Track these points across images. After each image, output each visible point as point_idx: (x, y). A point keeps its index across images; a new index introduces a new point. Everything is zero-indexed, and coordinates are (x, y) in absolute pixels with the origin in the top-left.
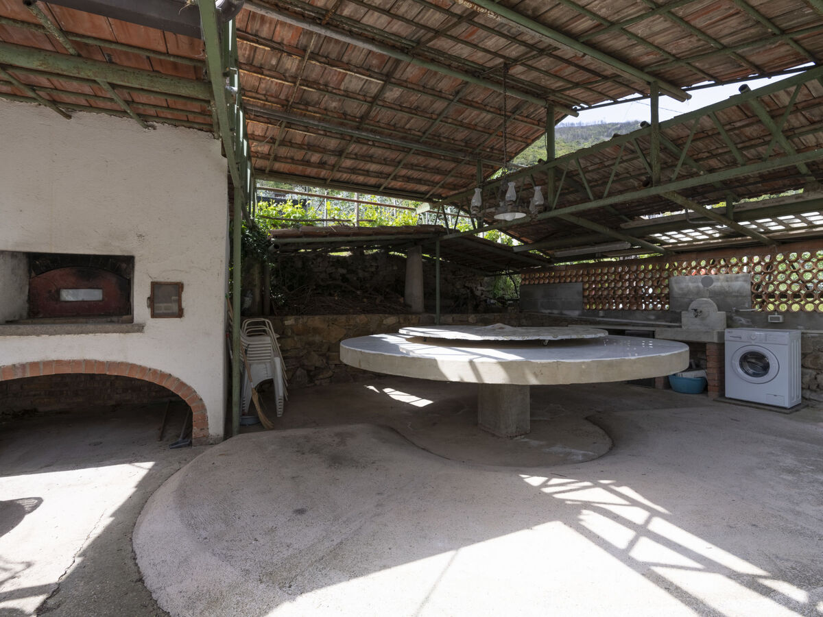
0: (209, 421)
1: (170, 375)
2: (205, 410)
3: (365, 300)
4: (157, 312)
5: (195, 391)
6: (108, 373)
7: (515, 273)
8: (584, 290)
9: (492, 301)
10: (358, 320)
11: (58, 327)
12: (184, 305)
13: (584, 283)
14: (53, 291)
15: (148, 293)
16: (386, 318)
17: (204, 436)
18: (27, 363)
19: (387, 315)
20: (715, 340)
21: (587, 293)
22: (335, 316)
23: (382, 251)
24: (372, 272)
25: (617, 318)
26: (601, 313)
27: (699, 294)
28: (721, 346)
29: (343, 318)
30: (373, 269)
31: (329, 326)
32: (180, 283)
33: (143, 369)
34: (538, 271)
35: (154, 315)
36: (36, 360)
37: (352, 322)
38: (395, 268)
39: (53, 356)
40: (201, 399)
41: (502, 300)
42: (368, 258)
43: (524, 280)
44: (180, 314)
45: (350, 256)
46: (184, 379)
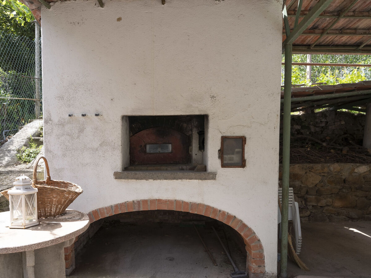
0: (265, 260)
1: (235, 216)
2: (263, 250)
3: (332, 151)
4: (225, 162)
5: (254, 233)
6: (191, 212)
10: (332, 168)
11: (158, 174)
12: (246, 156)
14: (143, 146)
15: (218, 147)
16: (358, 167)
17: (261, 272)
18: (141, 200)
19: (358, 164)
22: (311, 165)
23: (331, 109)
24: (322, 127)
29: (318, 166)
30: (323, 125)
31: (306, 173)
32: (244, 136)
33: (215, 210)
35: (223, 165)
36: (146, 199)
37: (326, 170)
38: (343, 123)
39: (156, 196)
40: (259, 240)
42: (318, 115)
44: (242, 164)
45: (303, 115)
46: (246, 222)
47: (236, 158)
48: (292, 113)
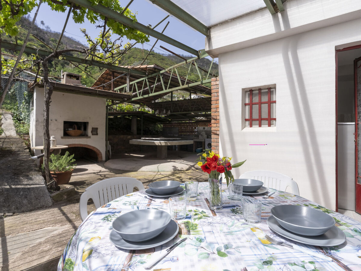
1: (95, 147)
2: (102, 155)
3: (121, 131)
5: (100, 151)
6: (83, 147)
7: (161, 124)
8: (179, 129)
9: (154, 132)
10: (121, 137)
12: (98, 132)
13: (179, 127)
15: (91, 130)
16: (128, 136)
18: (69, 144)
20: (204, 141)
21: (180, 130)
23: (123, 116)
25: (186, 136)
26: (183, 135)
27: (202, 131)
28: (205, 142)
29: (117, 136)
30: (120, 122)
31: (114, 138)
32: (97, 128)
33: (90, 146)
34: (167, 123)
35: (92, 135)
36: (71, 144)
37: (119, 137)
39: (74, 143)
40: (101, 153)
41: (157, 131)
42: (118, 118)
43: (163, 126)
44: (97, 134)
45: (113, 117)
46: (98, 148)
47: (95, 133)
48: (109, 117)
